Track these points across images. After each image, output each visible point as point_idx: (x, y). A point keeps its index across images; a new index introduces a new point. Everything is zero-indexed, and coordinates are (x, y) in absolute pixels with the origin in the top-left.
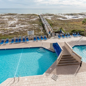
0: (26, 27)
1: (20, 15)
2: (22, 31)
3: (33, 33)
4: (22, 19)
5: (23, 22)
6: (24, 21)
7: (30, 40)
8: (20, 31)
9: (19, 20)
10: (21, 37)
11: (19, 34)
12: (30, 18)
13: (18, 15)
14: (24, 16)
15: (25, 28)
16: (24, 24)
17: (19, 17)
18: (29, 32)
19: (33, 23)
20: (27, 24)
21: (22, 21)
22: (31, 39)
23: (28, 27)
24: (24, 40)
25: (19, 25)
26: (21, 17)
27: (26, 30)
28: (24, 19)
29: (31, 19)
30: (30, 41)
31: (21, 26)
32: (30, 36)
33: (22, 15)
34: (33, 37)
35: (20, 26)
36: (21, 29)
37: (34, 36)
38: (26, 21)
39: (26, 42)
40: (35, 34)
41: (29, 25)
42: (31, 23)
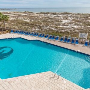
0: (79, 28)
1: (75, 14)
2: (73, 31)
3: (86, 36)
4: (76, 19)
5: (76, 23)
6: (78, 21)
7: (79, 43)
8: (71, 31)
9: (73, 20)
10: (71, 38)
11: (69, 34)
12: (87, 18)
13: (73, 15)
14: (80, 16)
15: (77, 29)
16: (78, 25)
17: (73, 17)
18: (81, 35)
19: (89, 24)
20: (81, 25)
21: (76, 21)
22: (82, 43)
23: (82, 28)
24: (73, 41)
25: (72, 24)
26: (76, 17)
27: (78, 31)
28: (79, 19)
29: (87, 20)
30: (79, 45)
31: (74, 26)
32: (81, 39)
33: (78, 14)
34: (84, 41)
35: (72, 26)
36: (73, 29)
37: (86, 41)
38: (80, 22)
39: (75, 45)
40: (88, 38)
41: (83, 26)
42: (87, 25)
